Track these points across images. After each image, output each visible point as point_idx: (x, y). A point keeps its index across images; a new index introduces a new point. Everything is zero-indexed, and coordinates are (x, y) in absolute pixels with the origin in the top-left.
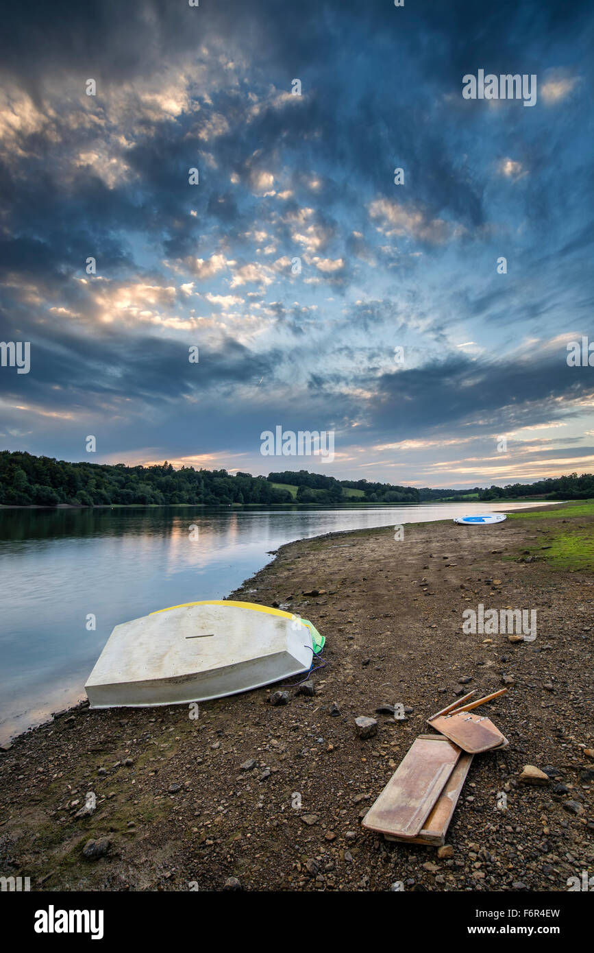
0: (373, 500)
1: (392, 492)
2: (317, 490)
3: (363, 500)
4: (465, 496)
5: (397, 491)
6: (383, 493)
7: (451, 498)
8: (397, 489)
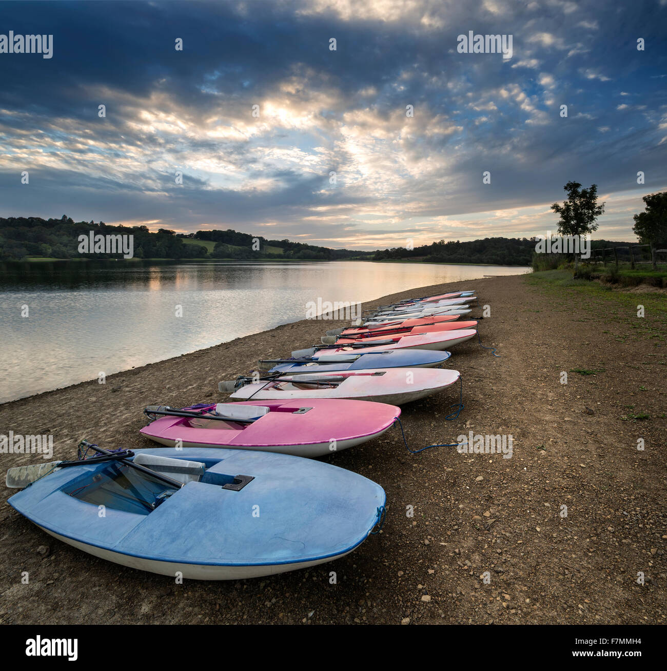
0: (288, 257)
1: (307, 250)
2: (234, 247)
3: (279, 256)
4: (368, 256)
5: (312, 250)
6: (299, 251)
7: (358, 257)
8: (313, 248)
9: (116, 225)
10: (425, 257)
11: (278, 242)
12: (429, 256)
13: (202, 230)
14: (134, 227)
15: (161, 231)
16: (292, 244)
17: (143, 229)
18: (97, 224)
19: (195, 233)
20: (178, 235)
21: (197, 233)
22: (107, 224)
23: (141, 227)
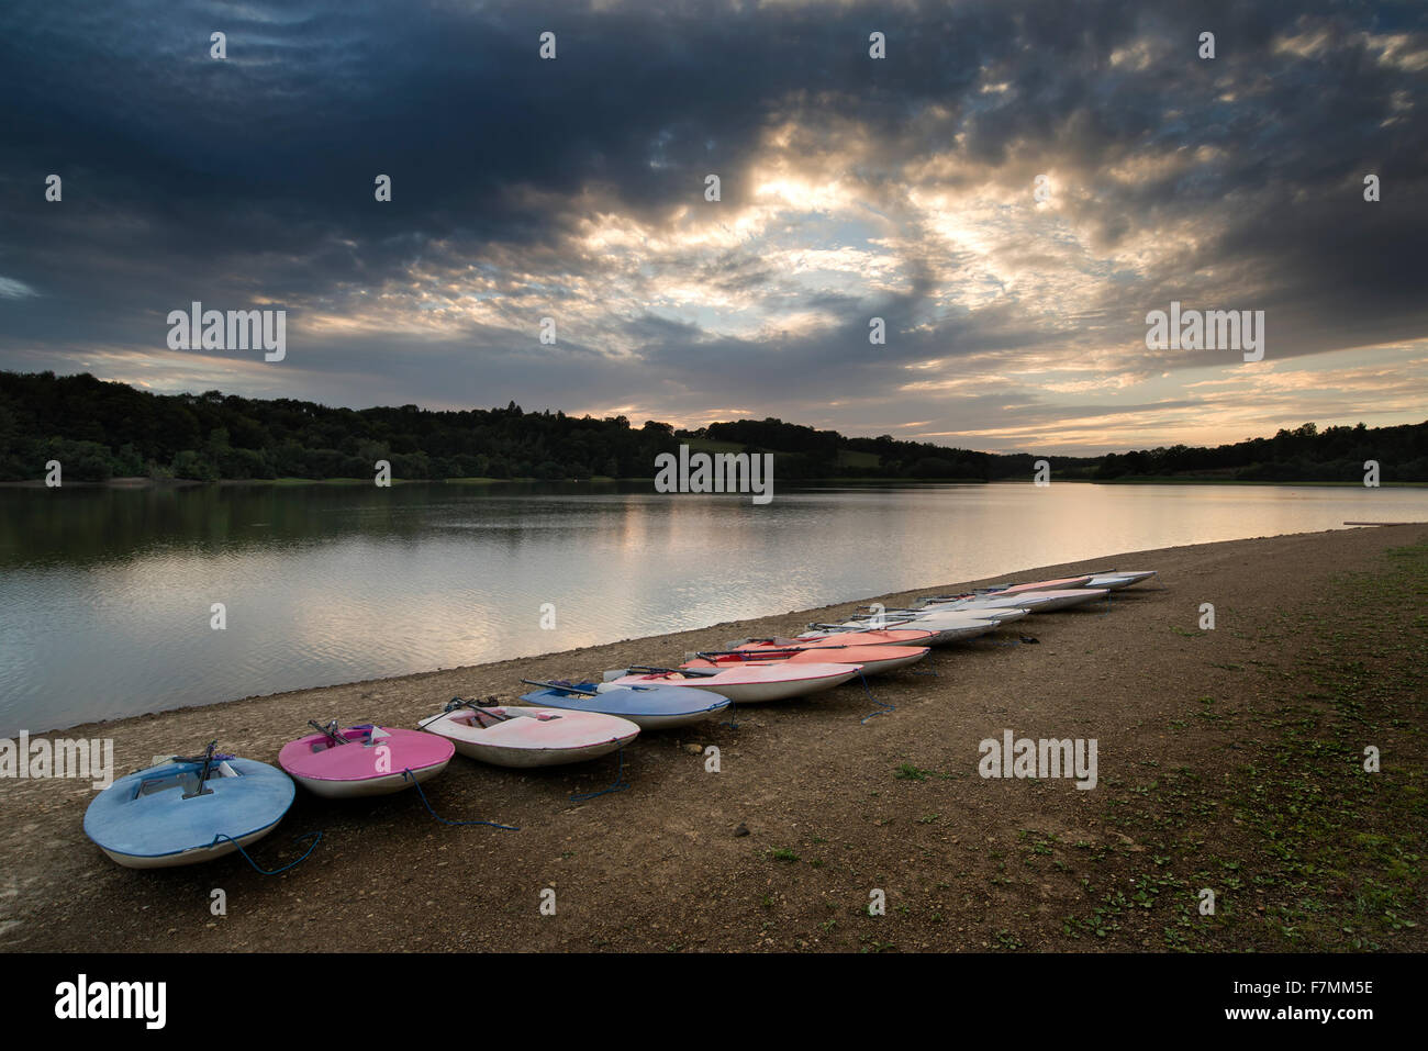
3: (870, 472)
9: (580, 416)
10: (1243, 469)
11: (869, 441)
12: (1255, 466)
13: (720, 422)
14: (607, 419)
15: (650, 424)
16: (899, 444)
17: (621, 422)
18: (553, 416)
19: (707, 428)
20: (678, 432)
21: (711, 426)
22: (567, 416)
23: (619, 417)
